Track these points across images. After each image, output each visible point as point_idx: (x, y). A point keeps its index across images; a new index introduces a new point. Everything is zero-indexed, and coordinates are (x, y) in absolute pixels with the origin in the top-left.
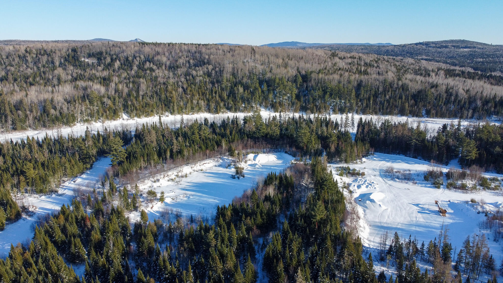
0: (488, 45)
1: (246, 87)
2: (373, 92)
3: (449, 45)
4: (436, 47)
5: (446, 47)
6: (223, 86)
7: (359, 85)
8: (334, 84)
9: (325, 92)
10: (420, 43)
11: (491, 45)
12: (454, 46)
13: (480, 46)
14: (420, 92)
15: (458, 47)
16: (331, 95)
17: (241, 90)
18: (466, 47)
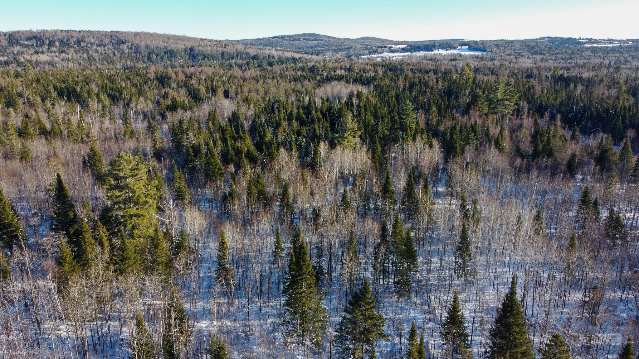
0: (335, 38)
1: (157, 55)
2: (231, 56)
3: (302, 38)
4: (290, 40)
5: (298, 40)
6: (143, 54)
7: (223, 53)
8: (209, 52)
9: (204, 57)
10: (277, 37)
11: (338, 38)
12: (305, 39)
13: (326, 39)
14: (255, 55)
15: (308, 40)
16: (208, 58)
17: (155, 56)
18: (315, 40)
